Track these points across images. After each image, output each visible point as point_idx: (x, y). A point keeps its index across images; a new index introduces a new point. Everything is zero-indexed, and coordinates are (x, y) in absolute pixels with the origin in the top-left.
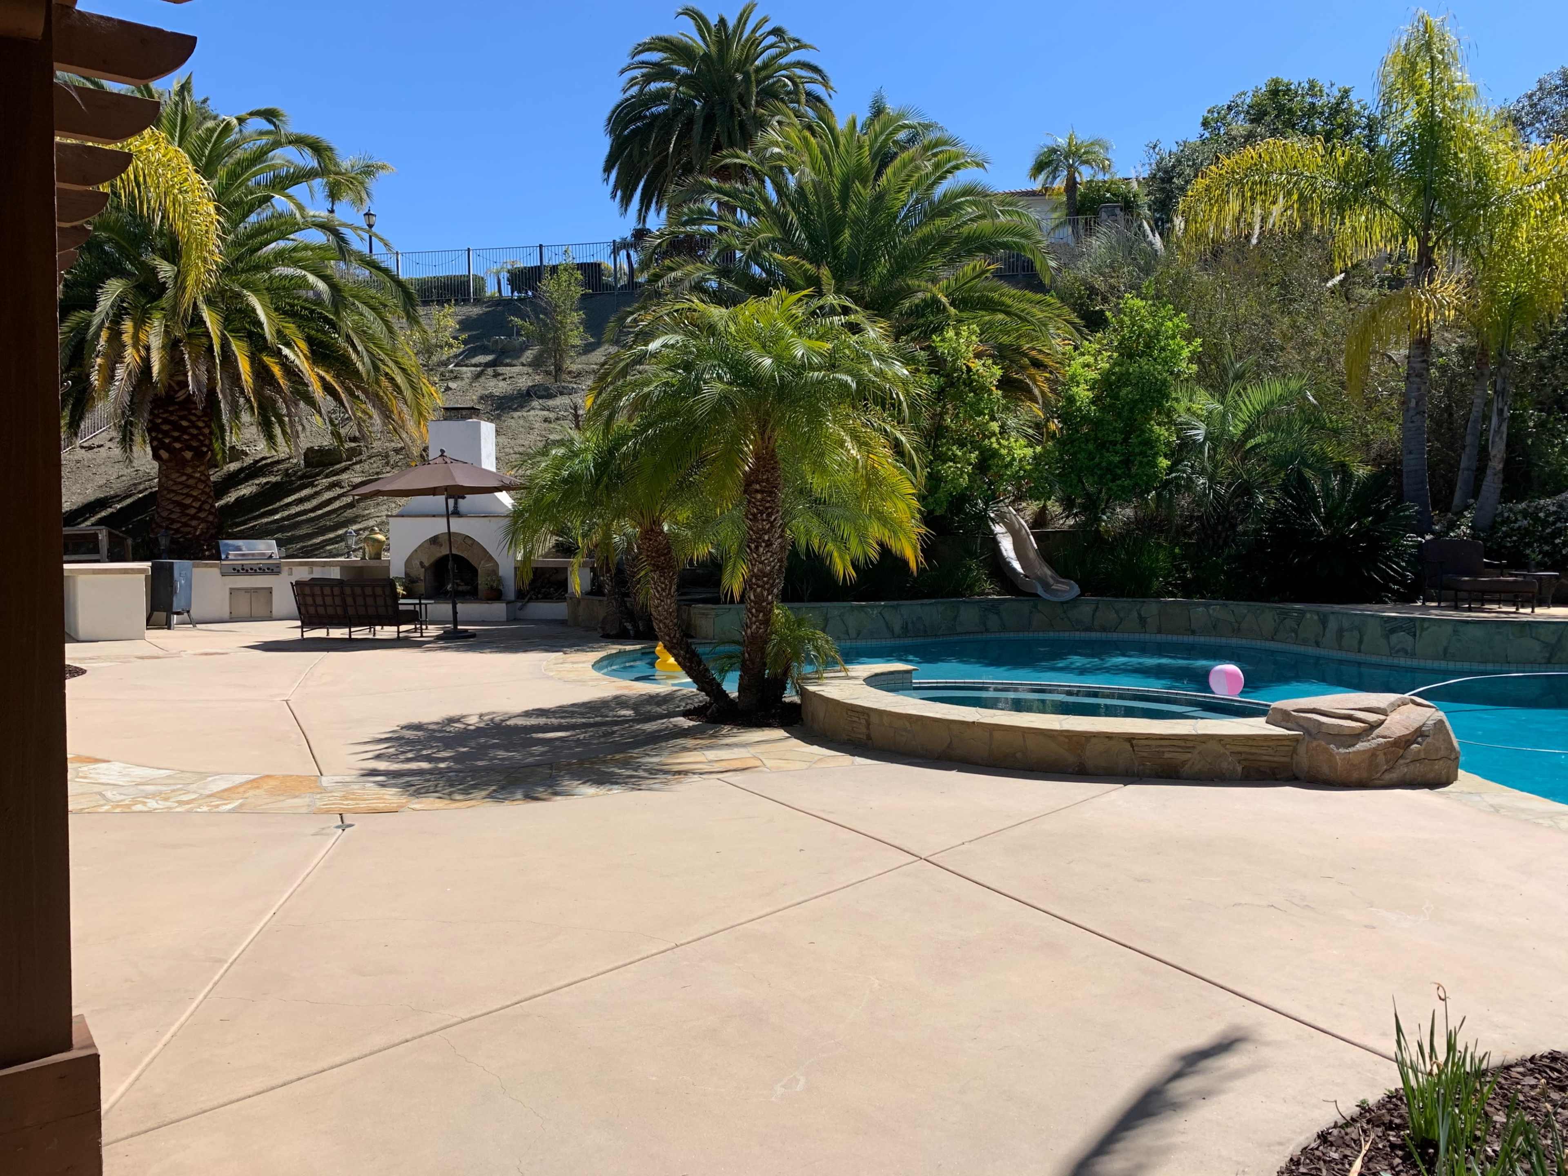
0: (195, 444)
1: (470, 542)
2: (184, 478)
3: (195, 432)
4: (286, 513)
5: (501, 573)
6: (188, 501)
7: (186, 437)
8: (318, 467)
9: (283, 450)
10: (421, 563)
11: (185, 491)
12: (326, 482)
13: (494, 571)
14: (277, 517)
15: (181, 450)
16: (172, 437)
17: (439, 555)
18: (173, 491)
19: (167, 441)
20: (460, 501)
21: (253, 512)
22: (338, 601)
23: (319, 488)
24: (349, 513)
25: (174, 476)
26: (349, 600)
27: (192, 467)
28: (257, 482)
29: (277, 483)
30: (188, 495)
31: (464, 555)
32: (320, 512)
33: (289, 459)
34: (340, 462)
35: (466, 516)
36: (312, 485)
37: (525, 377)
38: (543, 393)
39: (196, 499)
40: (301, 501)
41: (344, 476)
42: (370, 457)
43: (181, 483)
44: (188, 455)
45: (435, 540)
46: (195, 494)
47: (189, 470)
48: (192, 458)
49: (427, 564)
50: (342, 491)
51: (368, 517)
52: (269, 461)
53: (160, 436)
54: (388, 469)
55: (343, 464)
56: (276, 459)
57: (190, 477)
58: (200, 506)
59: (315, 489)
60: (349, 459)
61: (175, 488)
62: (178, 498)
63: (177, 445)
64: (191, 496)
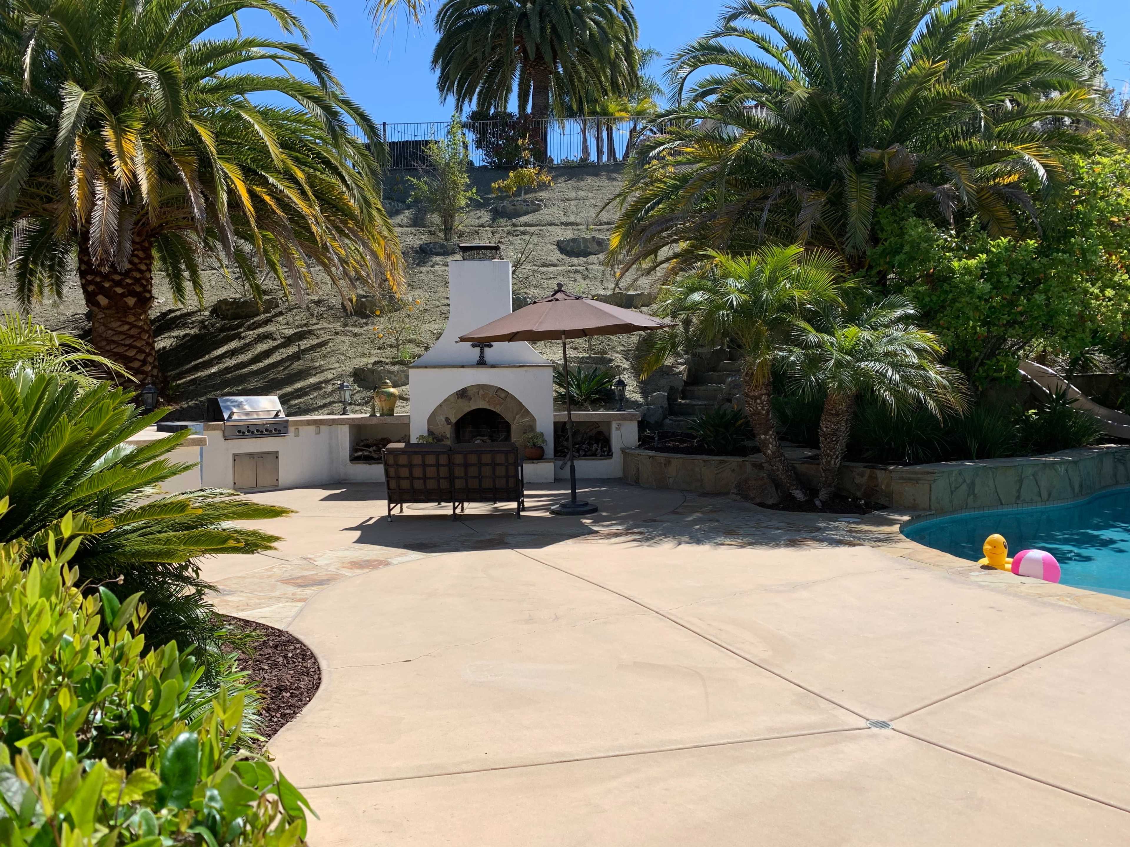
0: (138, 289)
1: (503, 395)
2: (126, 327)
3: (138, 275)
4: (222, 366)
5: (539, 428)
6: (131, 353)
7: (129, 281)
8: (235, 319)
9: (191, 302)
10: (447, 420)
11: (128, 342)
12: (253, 334)
13: (531, 427)
14: (214, 370)
15: (123, 295)
16: (113, 280)
17: (467, 410)
18: (114, 342)
19: (107, 285)
20: (486, 350)
21: (182, 365)
22: (444, 471)
23: (248, 340)
24: (297, 365)
25: (114, 325)
26: (459, 471)
27: (134, 315)
28: (174, 334)
29: (196, 336)
30: (131, 346)
31: (497, 409)
32: (261, 365)
33: (199, 311)
34: (257, 315)
35: (493, 366)
36: (238, 336)
37: (411, 236)
38: (439, 250)
39: (140, 351)
40: (233, 353)
41: (270, 328)
42: (290, 309)
43: (121, 333)
44: (131, 301)
45: (463, 394)
46: (139, 344)
47: (131, 319)
48: (135, 304)
49: (454, 420)
50: (276, 343)
51: (321, 370)
52: (178, 313)
53: (98, 279)
54: (314, 321)
55: (263, 316)
56: (185, 311)
57: (133, 326)
58: (145, 358)
59: (243, 342)
60: (266, 311)
61: (115, 338)
62: (121, 350)
63: (119, 290)
64: (135, 347)
